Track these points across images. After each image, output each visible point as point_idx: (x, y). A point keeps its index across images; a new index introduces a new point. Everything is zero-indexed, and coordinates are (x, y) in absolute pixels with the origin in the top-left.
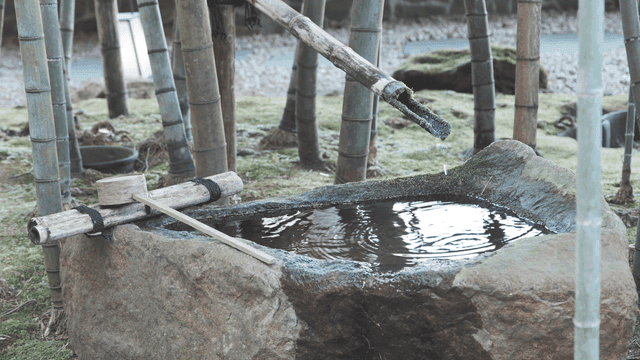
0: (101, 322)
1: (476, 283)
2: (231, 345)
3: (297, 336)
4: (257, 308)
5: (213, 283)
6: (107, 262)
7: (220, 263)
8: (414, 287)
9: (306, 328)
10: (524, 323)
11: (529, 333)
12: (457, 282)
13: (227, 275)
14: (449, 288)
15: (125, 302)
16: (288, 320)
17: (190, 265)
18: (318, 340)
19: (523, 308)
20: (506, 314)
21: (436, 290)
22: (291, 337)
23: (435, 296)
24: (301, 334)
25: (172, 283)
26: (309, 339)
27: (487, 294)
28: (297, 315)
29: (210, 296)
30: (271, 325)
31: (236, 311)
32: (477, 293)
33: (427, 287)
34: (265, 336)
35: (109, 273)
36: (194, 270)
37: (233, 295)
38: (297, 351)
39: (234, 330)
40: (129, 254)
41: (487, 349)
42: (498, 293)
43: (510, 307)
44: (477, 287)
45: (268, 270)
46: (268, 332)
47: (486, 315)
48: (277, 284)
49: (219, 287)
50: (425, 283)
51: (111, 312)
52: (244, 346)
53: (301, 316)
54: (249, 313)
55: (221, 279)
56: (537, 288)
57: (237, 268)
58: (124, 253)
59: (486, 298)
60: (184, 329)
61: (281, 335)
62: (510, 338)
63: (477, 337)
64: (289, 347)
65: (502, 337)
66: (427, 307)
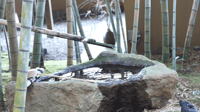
0: (30, 110)
1: (148, 78)
2: (82, 106)
3: (102, 99)
4: (90, 95)
5: (76, 91)
6: (31, 93)
7: (79, 85)
8: (134, 81)
9: (105, 97)
10: (157, 85)
11: (158, 87)
12: (144, 78)
13: (81, 88)
14: (142, 80)
15: (38, 103)
16: (99, 95)
17: (67, 88)
18: (108, 99)
19: (158, 82)
20: (154, 84)
21: (138, 81)
22: (100, 100)
23: (138, 83)
24: (103, 99)
25: (59, 94)
26: (105, 99)
27: (151, 80)
28: (102, 94)
29: (75, 94)
30: (95, 98)
31: (83, 97)
32: (148, 80)
33: (136, 81)
34: (93, 101)
35: (32, 96)
36: (69, 89)
37: (82, 93)
38: (101, 103)
39: (82, 102)
40: (39, 89)
41: (148, 93)
42: (153, 79)
43: (155, 82)
44: (149, 79)
45: (94, 84)
46: (94, 100)
47: (149, 85)
48: (97, 87)
49: (78, 91)
50: (136, 80)
51: (33, 106)
52: (87, 105)
53: (103, 94)
54: (87, 97)
55: (79, 89)
56: (161, 77)
57: (85, 85)
58: (37, 89)
59: (150, 81)
60: (62, 105)
61: (97, 100)
62: (154, 89)
63: (146, 91)
64: (99, 103)
65: (152, 90)
66: (136, 86)
